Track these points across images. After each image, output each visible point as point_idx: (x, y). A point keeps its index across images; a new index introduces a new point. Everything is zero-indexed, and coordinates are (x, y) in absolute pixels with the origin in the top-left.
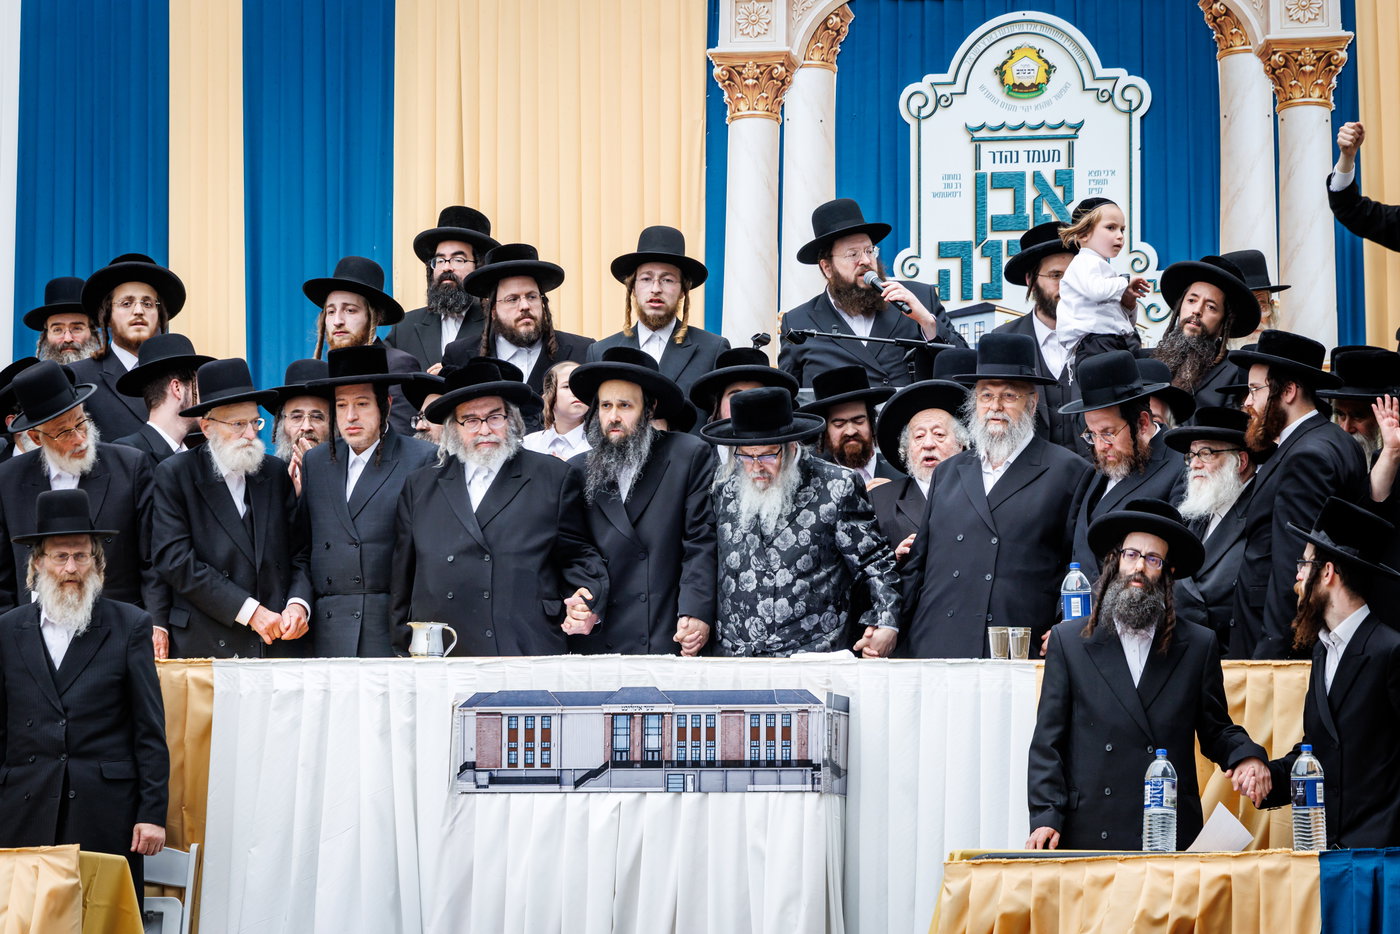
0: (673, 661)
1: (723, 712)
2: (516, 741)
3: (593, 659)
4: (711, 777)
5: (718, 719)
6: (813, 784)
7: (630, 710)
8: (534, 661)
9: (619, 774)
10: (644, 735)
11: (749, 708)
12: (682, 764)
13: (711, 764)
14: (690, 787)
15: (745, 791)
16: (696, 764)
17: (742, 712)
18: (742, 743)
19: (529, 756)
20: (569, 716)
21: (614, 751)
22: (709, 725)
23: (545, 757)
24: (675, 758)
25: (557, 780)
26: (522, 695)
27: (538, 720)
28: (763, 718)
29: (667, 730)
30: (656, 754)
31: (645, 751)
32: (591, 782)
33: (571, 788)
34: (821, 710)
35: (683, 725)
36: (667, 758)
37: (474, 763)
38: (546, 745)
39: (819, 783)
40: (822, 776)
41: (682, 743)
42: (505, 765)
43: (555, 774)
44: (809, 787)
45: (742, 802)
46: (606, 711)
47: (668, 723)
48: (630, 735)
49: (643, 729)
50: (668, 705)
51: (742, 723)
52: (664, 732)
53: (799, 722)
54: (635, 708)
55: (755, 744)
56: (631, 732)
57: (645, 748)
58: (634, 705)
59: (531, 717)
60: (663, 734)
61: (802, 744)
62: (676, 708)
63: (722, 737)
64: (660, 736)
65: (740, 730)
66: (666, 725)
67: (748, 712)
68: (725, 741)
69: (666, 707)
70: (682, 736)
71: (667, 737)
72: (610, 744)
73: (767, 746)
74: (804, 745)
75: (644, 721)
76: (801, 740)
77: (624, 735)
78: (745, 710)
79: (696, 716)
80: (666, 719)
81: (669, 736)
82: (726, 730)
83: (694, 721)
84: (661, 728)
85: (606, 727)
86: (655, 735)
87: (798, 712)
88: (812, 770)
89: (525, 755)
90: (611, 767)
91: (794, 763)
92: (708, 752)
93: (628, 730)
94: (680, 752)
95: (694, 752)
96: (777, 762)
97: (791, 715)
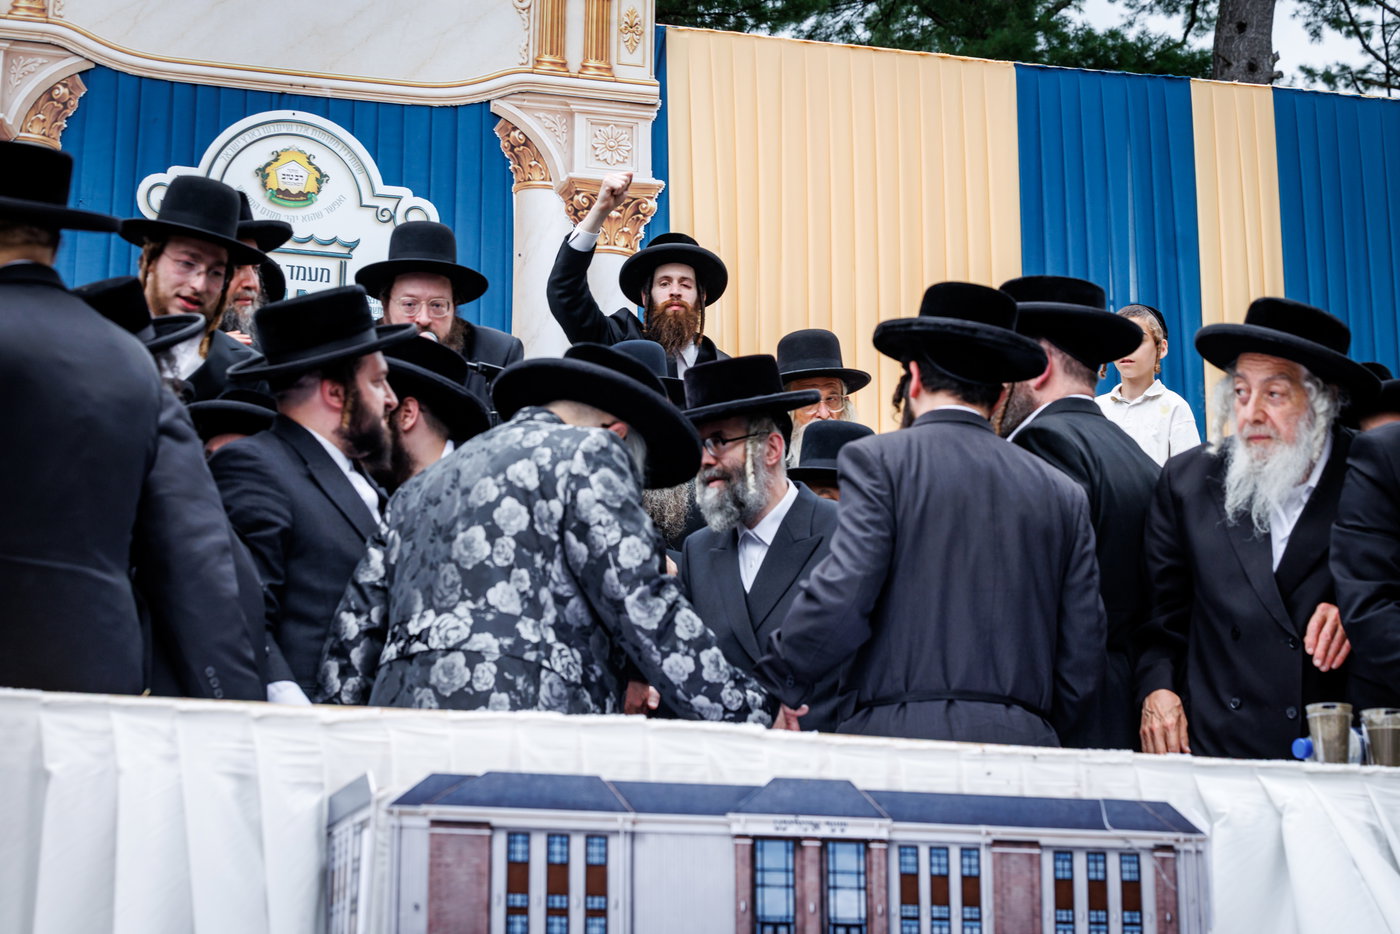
1: (997, 843)
2: (525, 891)
5: (986, 859)
7: (793, 830)
10: (825, 889)
11: (1049, 836)
17: (1034, 844)
18: (1037, 914)
19: (556, 928)
20: (651, 839)
21: (758, 922)
22: (966, 872)
23: (594, 931)
26: (539, 783)
27: (578, 842)
28: (1080, 861)
29: (876, 877)
30: (855, 933)
31: (830, 925)
35: (911, 869)
38: (597, 902)
41: (910, 910)
46: (737, 829)
47: (879, 864)
48: (794, 887)
49: (824, 874)
50: (876, 822)
51: (1036, 869)
52: (871, 883)
53: (1157, 873)
54: (804, 826)
55: (1064, 918)
56: (798, 880)
57: (829, 919)
58: (802, 818)
59: (562, 836)
60: (869, 887)
61: (1165, 920)
62: (895, 830)
63: (995, 899)
64: (863, 893)
65: (1032, 886)
66: (875, 867)
67: (1048, 847)
68: (1002, 909)
69: (872, 825)
70: (910, 894)
71: (878, 894)
72: (749, 906)
73: (1091, 923)
74: (1171, 922)
75: (824, 856)
76: (1162, 912)
77: (780, 887)
78: (1043, 841)
79: (939, 850)
80: (875, 853)
81: (883, 892)
82: (1002, 884)
83: (934, 860)
84: (865, 873)
85: (740, 865)
86: (850, 888)
87: (1154, 850)
89: (547, 925)
92: (967, 931)
93: (791, 875)
94: (906, 929)
95: (936, 930)
97: (1137, 855)
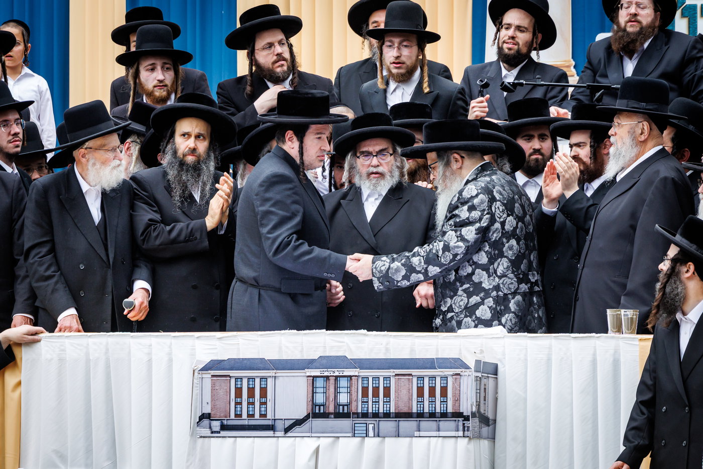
0: (365, 335)
1: (396, 375)
2: (241, 397)
3: (305, 334)
4: (387, 425)
5: (393, 380)
6: (464, 431)
7: (326, 374)
8: (261, 335)
9: (318, 423)
10: (337, 393)
11: (416, 372)
12: (365, 415)
13: (387, 415)
14: (371, 433)
15: (413, 436)
16: (376, 415)
17: (410, 375)
18: (410, 399)
19: (251, 409)
20: (280, 378)
21: (314, 405)
22: (385, 385)
23: (263, 409)
24: (360, 411)
25: (271, 428)
26: (245, 362)
27: (257, 381)
28: (426, 380)
29: (354, 389)
30: (346, 407)
31: (337, 405)
32: (297, 429)
33: (281, 434)
34: (471, 374)
35: (366, 385)
36: (354, 410)
37: (209, 414)
38: (263, 400)
39: (468, 430)
40: (470, 425)
41: (365, 399)
42: (232, 416)
43: (270, 423)
44: (461, 433)
45: (410, 445)
46: (308, 374)
47: (355, 384)
48: (326, 393)
49: (336, 388)
50: (354, 370)
51: (410, 384)
52: (352, 390)
53: (453, 383)
54: (330, 372)
55: (420, 400)
56: (327, 390)
57: (337, 403)
58: (329, 370)
59: (252, 378)
60: (351, 392)
61: (455, 399)
62: (361, 372)
63: (395, 394)
64: (349, 394)
65: (410, 390)
66: (353, 385)
67: (415, 376)
68: (398, 398)
70: (365, 393)
71: (354, 394)
72: (311, 400)
73: (429, 402)
74: (457, 400)
75: (336, 382)
76: (455, 397)
77: (321, 393)
78: (413, 374)
79: (376, 378)
80: (353, 380)
81: (356, 393)
82: (398, 389)
83: (374, 382)
84: (350, 387)
85: (309, 386)
86: (345, 393)
87: (453, 375)
88: (463, 421)
89: (248, 408)
90: (312, 418)
91: (450, 415)
92: (385, 406)
93: (325, 389)
94: (363, 406)
95: (374, 406)
96: (437, 414)
97: (447, 377)
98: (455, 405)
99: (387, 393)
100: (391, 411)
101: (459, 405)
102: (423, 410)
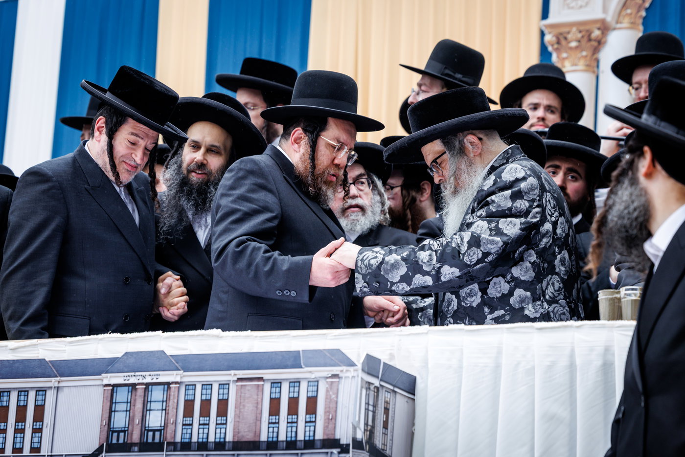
1: (240, 380)
2: (6, 420)
3: (132, 338)
5: (233, 388)
7: (133, 380)
8: (71, 342)
10: (145, 410)
11: (269, 374)
12: (186, 446)
13: (220, 446)
16: (203, 446)
17: (261, 379)
18: (258, 419)
19: (18, 440)
20: (66, 390)
21: (110, 430)
22: (221, 397)
23: (36, 440)
24: (178, 439)
26: (17, 365)
27: (32, 394)
28: (285, 387)
29: (172, 403)
30: (157, 434)
31: (145, 430)
34: (355, 374)
35: (191, 398)
36: (169, 438)
38: (38, 425)
41: (188, 420)
46: (106, 382)
47: (174, 395)
48: (130, 411)
49: (145, 403)
50: (175, 372)
51: (260, 394)
52: (169, 406)
53: (327, 391)
54: (138, 378)
55: (274, 421)
56: (132, 407)
57: (145, 427)
58: (137, 374)
59: (25, 391)
60: (167, 408)
61: (329, 419)
62: (184, 376)
63: (235, 411)
64: (164, 412)
65: (257, 403)
66: (172, 398)
67: (268, 380)
68: (239, 417)
69: (173, 375)
70: (189, 411)
71: (172, 412)
72: (107, 423)
73: (288, 423)
74: (331, 419)
75: (147, 393)
76: (328, 414)
77: (123, 411)
78: (265, 377)
79: (207, 386)
80: (172, 389)
81: (175, 411)
82: (240, 403)
83: (204, 391)
84: (166, 401)
85: (105, 401)
86: (158, 410)
87: (327, 378)
88: (339, 453)
89: (14, 437)
90: (107, 452)
91: (318, 444)
92: (218, 431)
93: (129, 404)
94: (185, 431)
95: (201, 431)
96: (298, 443)
97: (318, 381)
98: (327, 427)
99: (223, 410)
100: (227, 440)
101: (335, 427)
102: (277, 437)
